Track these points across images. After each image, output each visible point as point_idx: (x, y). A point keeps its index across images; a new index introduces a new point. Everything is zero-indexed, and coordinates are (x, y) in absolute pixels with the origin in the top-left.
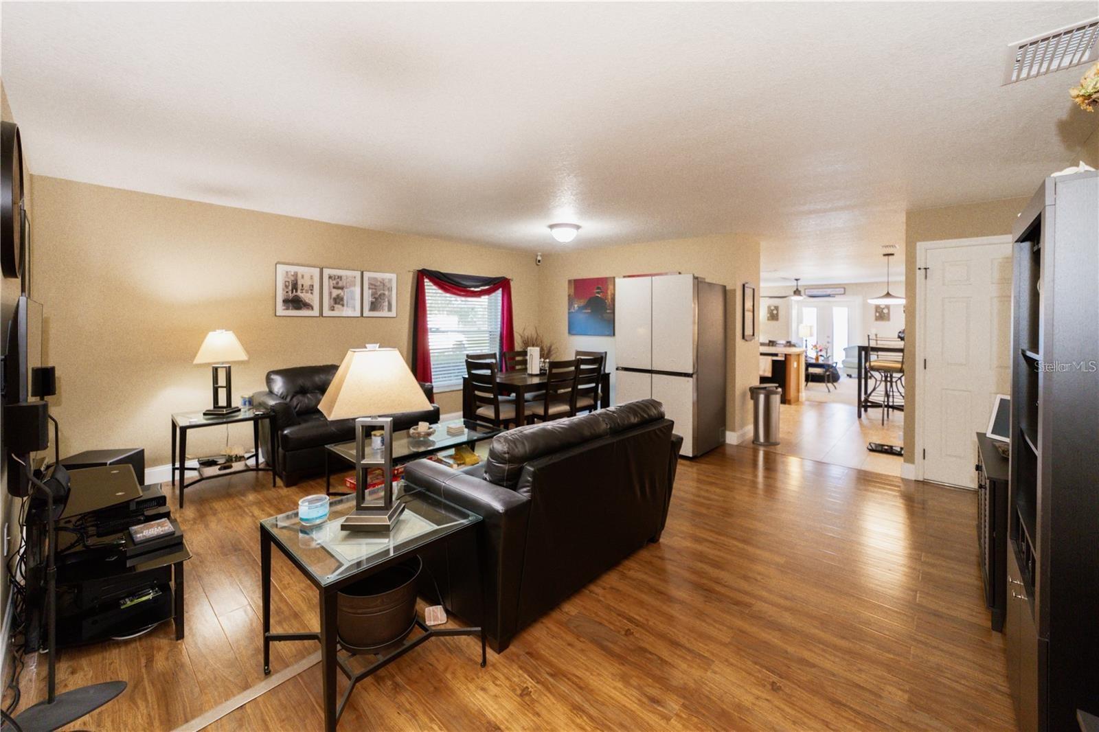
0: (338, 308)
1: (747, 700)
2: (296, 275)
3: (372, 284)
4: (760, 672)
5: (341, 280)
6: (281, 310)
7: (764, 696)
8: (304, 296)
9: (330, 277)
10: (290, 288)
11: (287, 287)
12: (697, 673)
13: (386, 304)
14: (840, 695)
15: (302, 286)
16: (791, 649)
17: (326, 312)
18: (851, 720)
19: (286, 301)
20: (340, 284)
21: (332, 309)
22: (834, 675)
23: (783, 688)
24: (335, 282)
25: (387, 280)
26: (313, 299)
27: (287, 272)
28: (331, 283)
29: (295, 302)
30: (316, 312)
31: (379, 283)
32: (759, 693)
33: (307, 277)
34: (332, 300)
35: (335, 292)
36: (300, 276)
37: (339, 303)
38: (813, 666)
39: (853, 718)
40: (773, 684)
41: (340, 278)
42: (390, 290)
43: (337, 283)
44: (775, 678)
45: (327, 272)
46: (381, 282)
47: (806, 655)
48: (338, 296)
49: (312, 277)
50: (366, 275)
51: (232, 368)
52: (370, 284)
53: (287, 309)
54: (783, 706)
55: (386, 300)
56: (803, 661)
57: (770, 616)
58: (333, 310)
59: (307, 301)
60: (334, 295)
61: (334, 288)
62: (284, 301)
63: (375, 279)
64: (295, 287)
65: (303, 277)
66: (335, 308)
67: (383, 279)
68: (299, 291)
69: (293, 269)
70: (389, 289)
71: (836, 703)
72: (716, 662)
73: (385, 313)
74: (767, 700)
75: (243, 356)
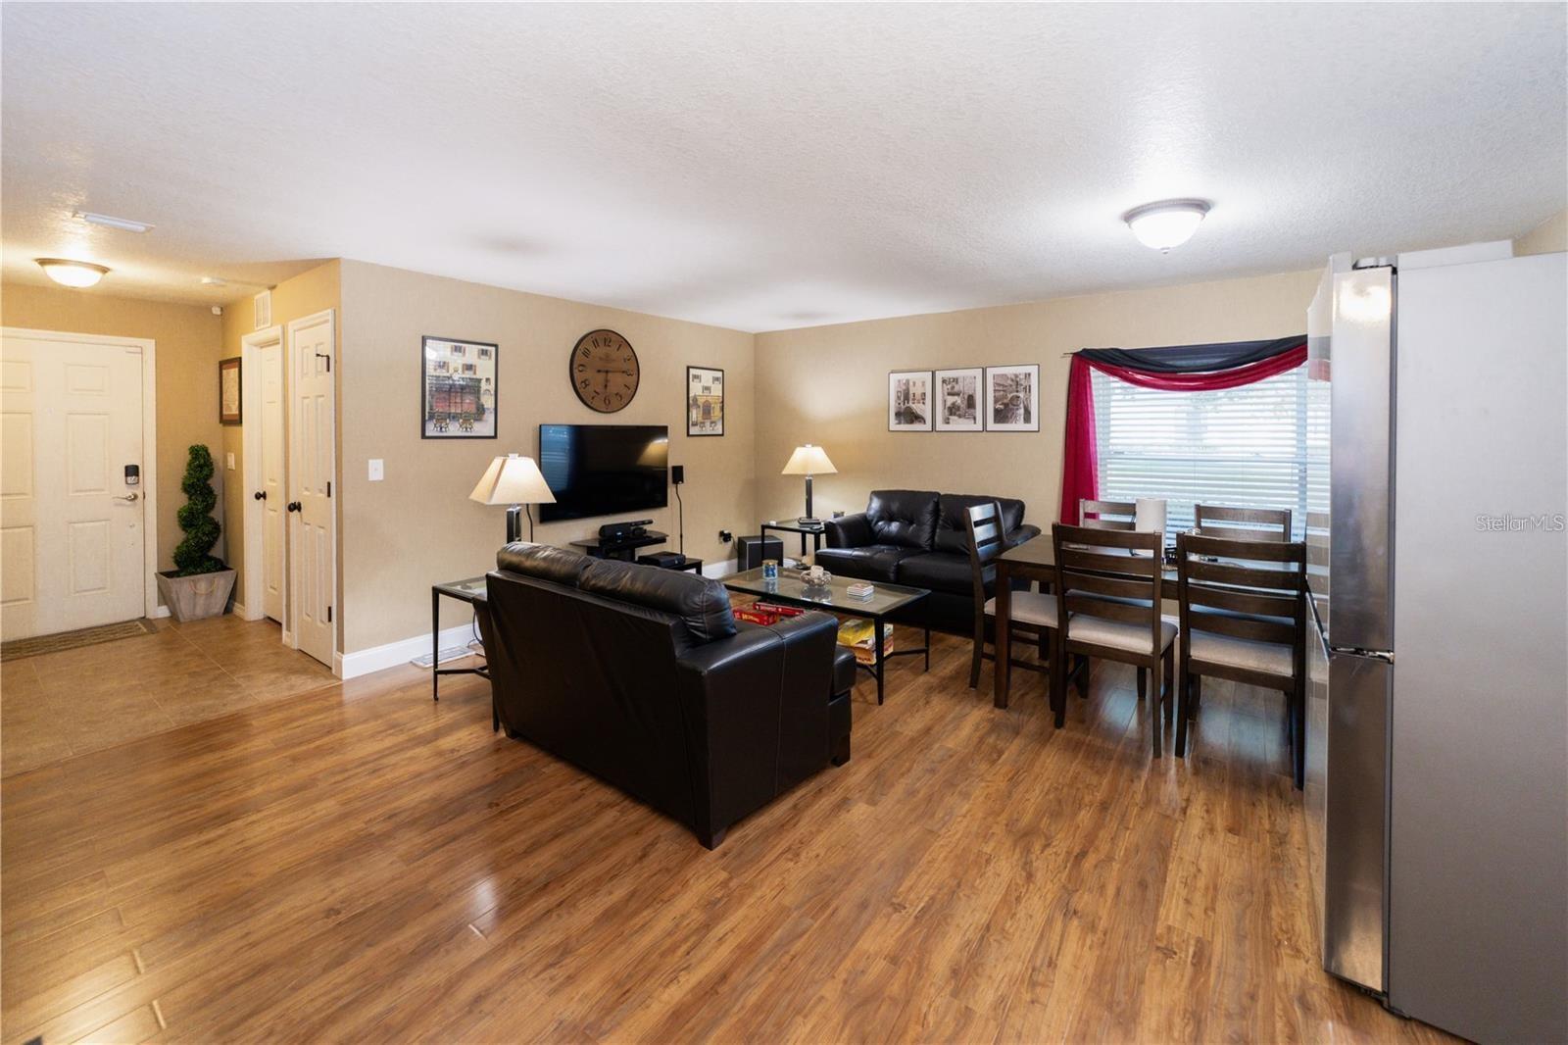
0: (953, 420)
1: (339, 883)
2: (908, 381)
3: (999, 385)
4: (363, 904)
5: (957, 383)
6: (894, 425)
7: (331, 899)
8: (917, 407)
9: (944, 381)
10: (902, 399)
11: (899, 398)
12: (402, 849)
13: (1022, 411)
14: (267, 980)
15: (914, 394)
16: (370, 954)
17: (940, 426)
18: (231, 974)
19: (898, 414)
20: (956, 389)
21: (947, 421)
22: (294, 989)
23: (326, 920)
24: (949, 387)
25: (1022, 377)
26: (925, 410)
27: (899, 381)
28: (945, 389)
29: (909, 416)
30: (928, 427)
31: (1009, 382)
32: (337, 895)
33: (919, 384)
34: (946, 411)
35: (951, 400)
36: (911, 384)
37: (955, 415)
38: (326, 970)
39: (231, 978)
40: (338, 912)
41: (956, 380)
42: (1028, 389)
43: (953, 388)
44: (342, 917)
45: (940, 375)
46: (1012, 380)
47: (349, 969)
48: (954, 404)
49: (923, 383)
50: (990, 372)
51: (813, 482)
52: (996, 384)
53: (900, 423)
54: (307, 910)
55: (1022, 405)
56: (340, 961)
57: (448, 952)
58: (948, 423)
59: (919, 412)
60: (949, 404)
61: (949, 394)
62: (896, 414)
63: (1004, 376)
64: (906, 398)
65: (914, 383)
66: (951, 421)
67: (1016, 376)
68: (911, 402)
69: (903, 377)
70: (1025, 388)
71: (263, 969)
72: (405, 868)
73: (1020, 425)
74: (325, 899)
75: (830, 468)
